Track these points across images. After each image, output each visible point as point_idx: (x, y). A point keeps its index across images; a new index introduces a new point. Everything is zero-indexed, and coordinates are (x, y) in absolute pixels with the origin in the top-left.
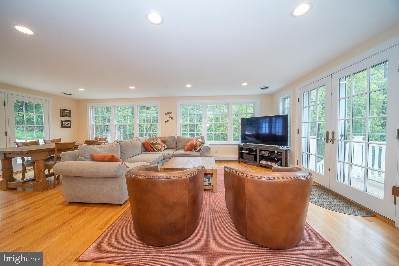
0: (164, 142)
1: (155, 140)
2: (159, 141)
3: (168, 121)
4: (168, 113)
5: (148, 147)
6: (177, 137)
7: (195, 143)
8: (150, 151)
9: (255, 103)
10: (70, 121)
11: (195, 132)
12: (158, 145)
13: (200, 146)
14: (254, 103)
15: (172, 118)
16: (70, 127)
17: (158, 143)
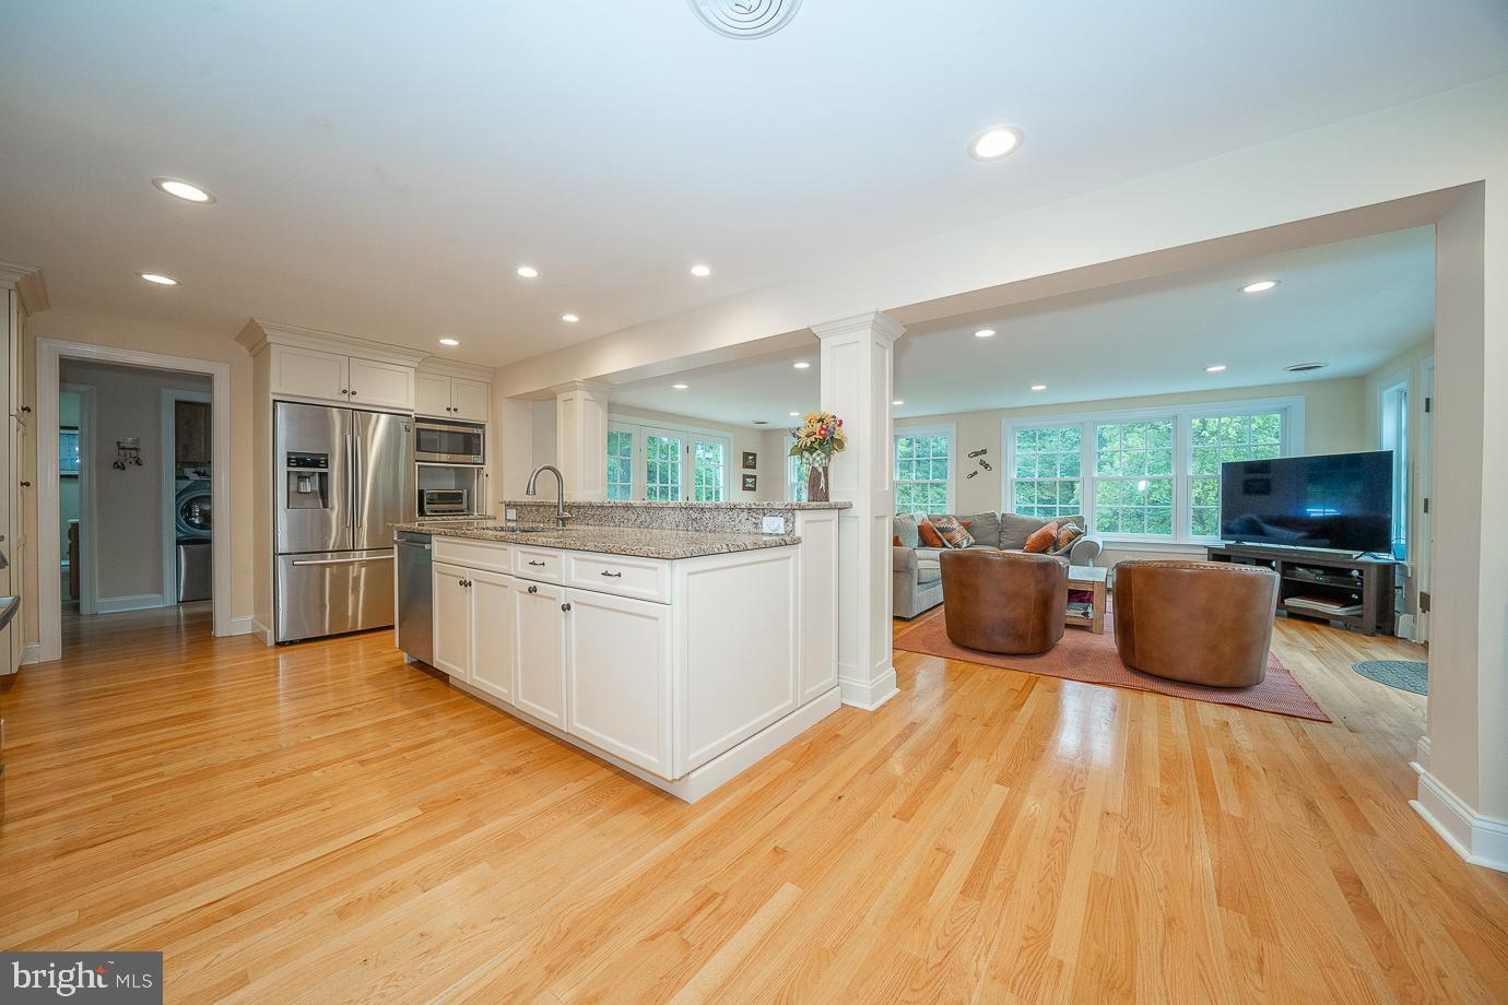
0: (968, 527)
1: (945, 520)
2: (955, 525)
3: (976, 473)
4: (977, 454)
5: (930, 536)
6: (1003, 515)
7: (1054, 533)
8: (934, 546)
9: (1286, 409)
10: (755, 477)
11: (1058, 505)
12: (952, 533)
13: (1070, 540)
14: (1284, 411)
15: (986, 466)
16: (754, 489)
17: (953, 529)
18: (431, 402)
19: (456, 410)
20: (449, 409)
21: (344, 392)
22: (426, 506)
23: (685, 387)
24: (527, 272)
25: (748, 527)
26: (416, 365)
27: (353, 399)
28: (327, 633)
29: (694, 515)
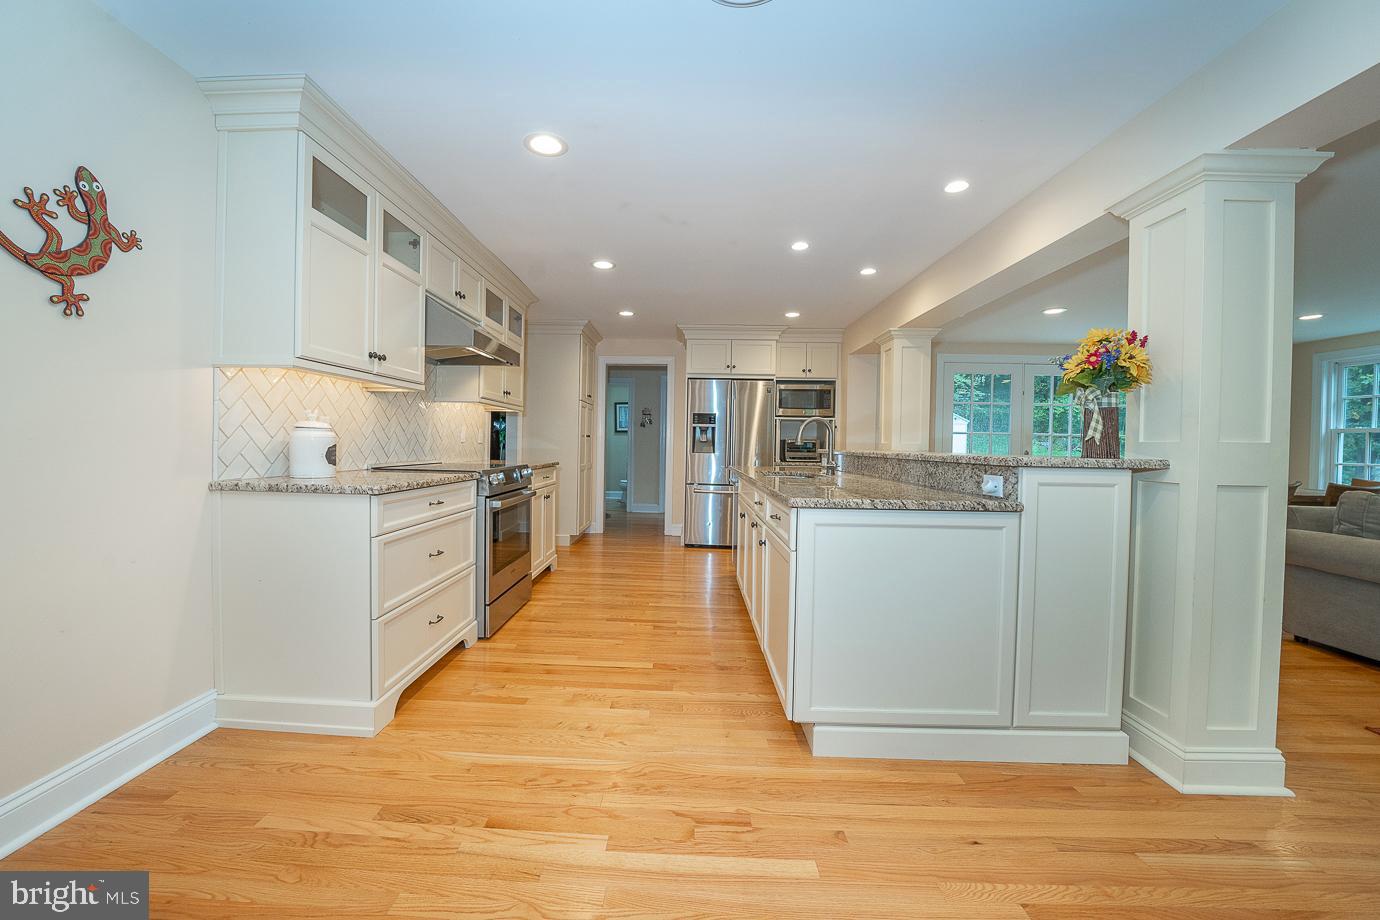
18: (792, 368)
19: (810, 371)
20: (804, 371)
21: (728, 367)
22: (787, 453)
23: (1060, 311)
24: (800, 246)
25: (970, 486)
26: (778, 338)
27: (734, 371)
28: (710, 543)
29: (931, 470)
